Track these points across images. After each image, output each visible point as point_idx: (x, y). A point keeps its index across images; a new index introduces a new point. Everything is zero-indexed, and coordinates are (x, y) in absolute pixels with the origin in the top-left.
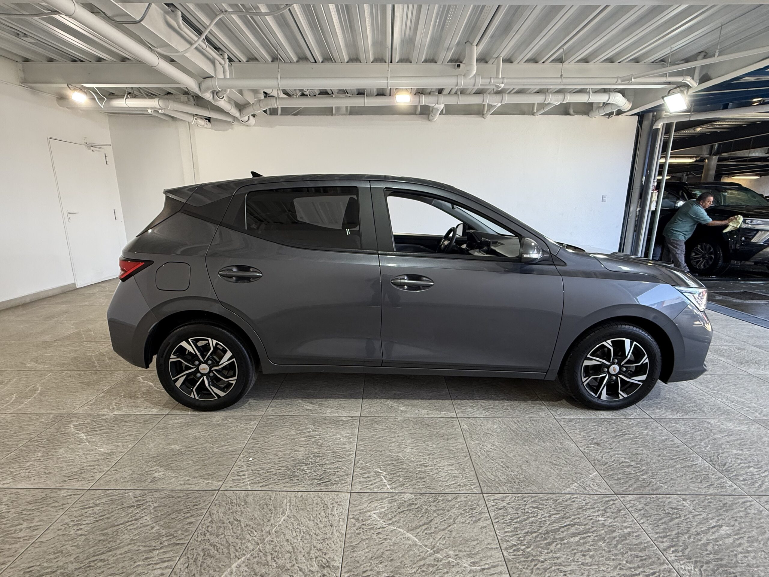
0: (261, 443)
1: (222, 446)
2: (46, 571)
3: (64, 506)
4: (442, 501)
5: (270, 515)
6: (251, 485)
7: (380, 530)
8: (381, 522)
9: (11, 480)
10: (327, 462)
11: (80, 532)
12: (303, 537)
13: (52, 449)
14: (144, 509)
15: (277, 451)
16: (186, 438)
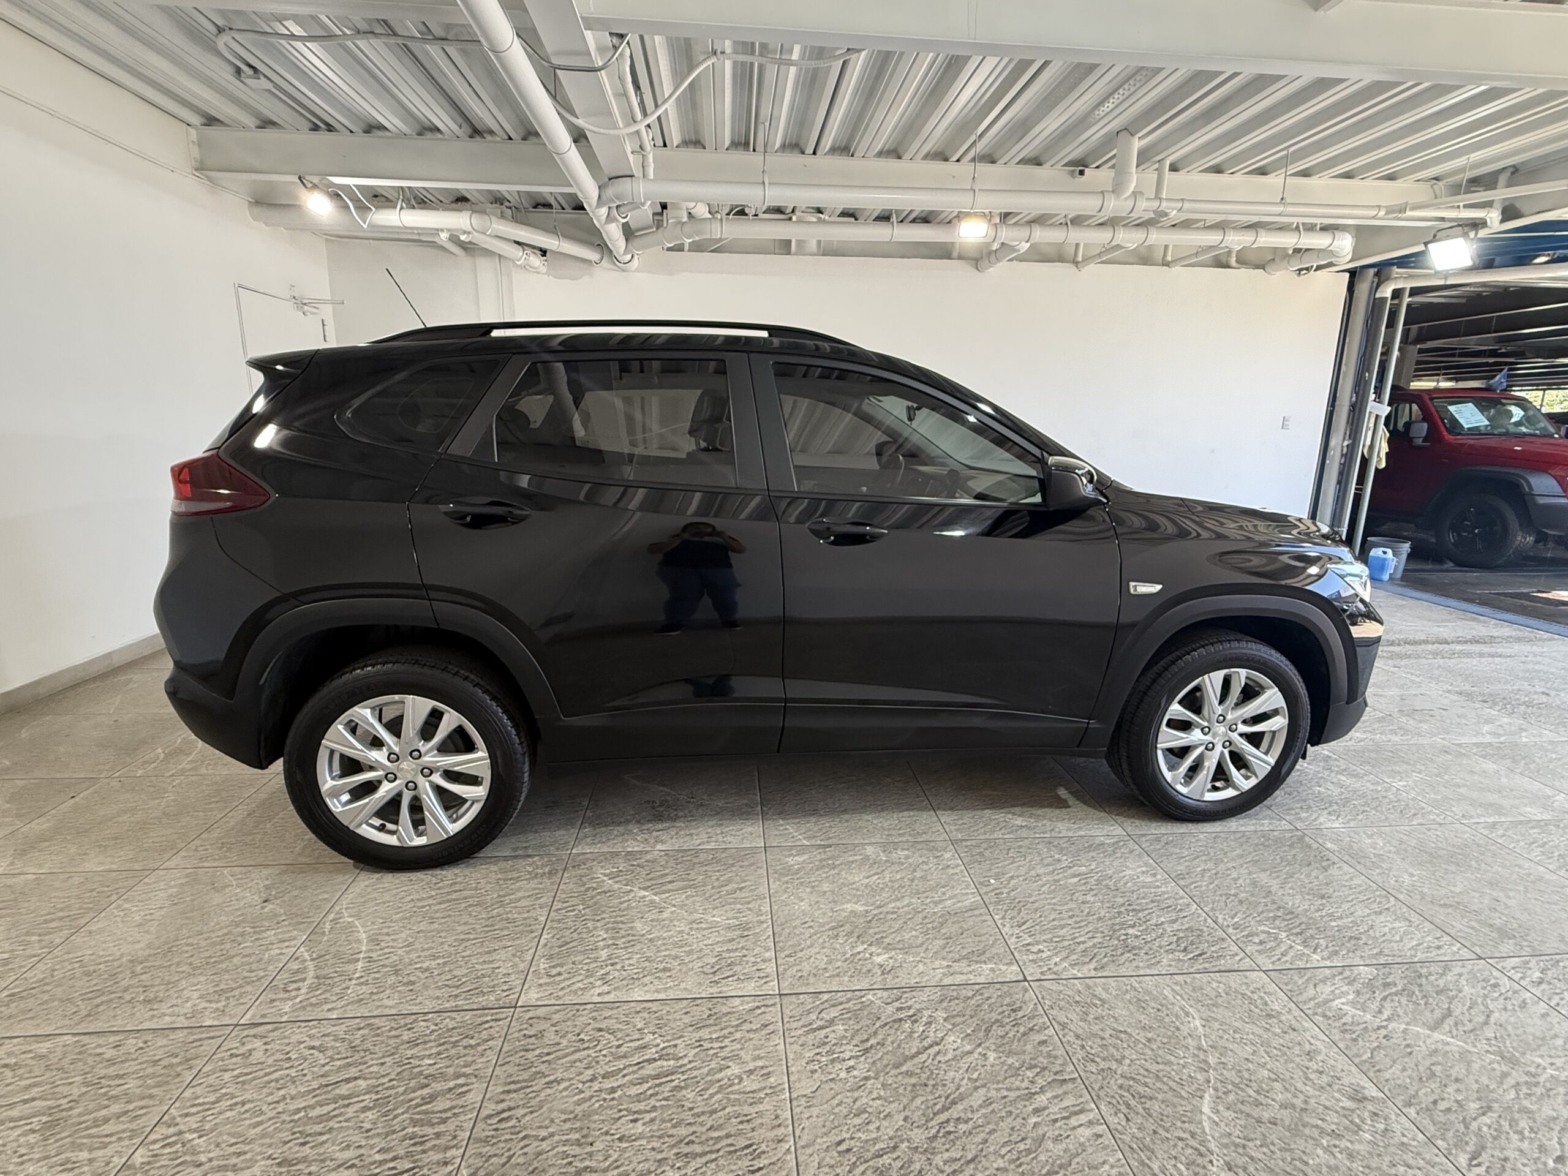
0: (1005, 891)
1: (941, 901)
2: (877, 1147)
3: (771, 1028)
4: (1430, 974)
5: (1167, 1020)
6: (1077, 968)
7: (1383, 1032)
8: (1368, 1017)
9: (606, 988)
10: (1163, 919)
11: (855, 1073)
12: (1267, 1053)
13: (614, 922)
14: (930, 1023)
15: (1049, 904)
16: (857, 890)
